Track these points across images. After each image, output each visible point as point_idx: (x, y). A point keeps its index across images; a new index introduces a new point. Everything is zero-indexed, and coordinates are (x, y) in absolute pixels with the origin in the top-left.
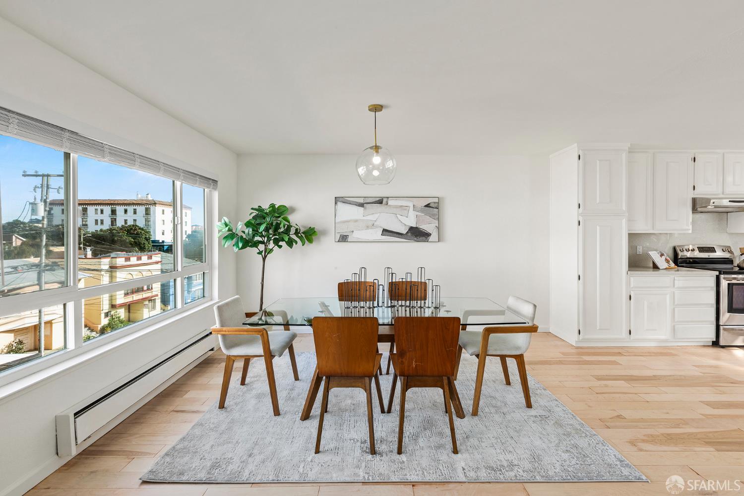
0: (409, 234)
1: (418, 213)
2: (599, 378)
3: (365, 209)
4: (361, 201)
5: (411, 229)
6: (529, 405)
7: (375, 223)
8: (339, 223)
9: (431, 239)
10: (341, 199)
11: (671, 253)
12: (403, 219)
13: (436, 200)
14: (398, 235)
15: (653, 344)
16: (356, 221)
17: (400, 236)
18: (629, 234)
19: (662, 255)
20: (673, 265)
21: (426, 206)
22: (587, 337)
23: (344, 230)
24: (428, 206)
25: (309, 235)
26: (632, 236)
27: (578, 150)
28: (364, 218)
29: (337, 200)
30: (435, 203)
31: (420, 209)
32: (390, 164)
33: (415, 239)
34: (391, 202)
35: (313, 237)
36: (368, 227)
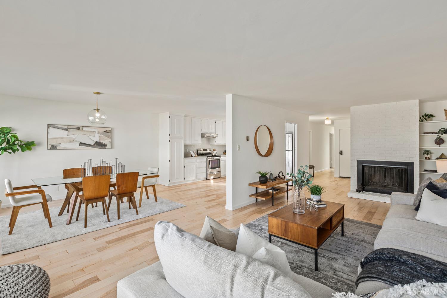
0: (95, 145)
1: (100, 135)
2: (176, 192)
3: (69, 131)
4: (66, 127)
5: (96, 142)
6: (156, 201)
7: (75, 140)
8: (49, 139)
9: (107, 147)
10: (52, 126)
11: (196, 152)
12: (92, 138)
13: (110, 129)
14: (88, 146)
15: (191, 182)
16: (63, 138)
17: (90, 146)
18: (184, 145)
19: (194, 152)
20: (196, 155)
21: (104, 132)
22: (172, 182)
23: (54, 143)
24: (105, 132)
25: (28, 146)
26: (186, 146)
27: (169, 114)
28: (68, 137)
29: (49, 126)
30: (109, 130)
31: (101, 133)
32: (103, 117)
33: (99, 147)
34: (84, 129)
35: (32, 147)
36: (70, 141)
